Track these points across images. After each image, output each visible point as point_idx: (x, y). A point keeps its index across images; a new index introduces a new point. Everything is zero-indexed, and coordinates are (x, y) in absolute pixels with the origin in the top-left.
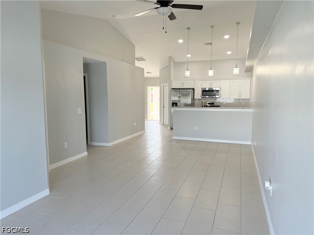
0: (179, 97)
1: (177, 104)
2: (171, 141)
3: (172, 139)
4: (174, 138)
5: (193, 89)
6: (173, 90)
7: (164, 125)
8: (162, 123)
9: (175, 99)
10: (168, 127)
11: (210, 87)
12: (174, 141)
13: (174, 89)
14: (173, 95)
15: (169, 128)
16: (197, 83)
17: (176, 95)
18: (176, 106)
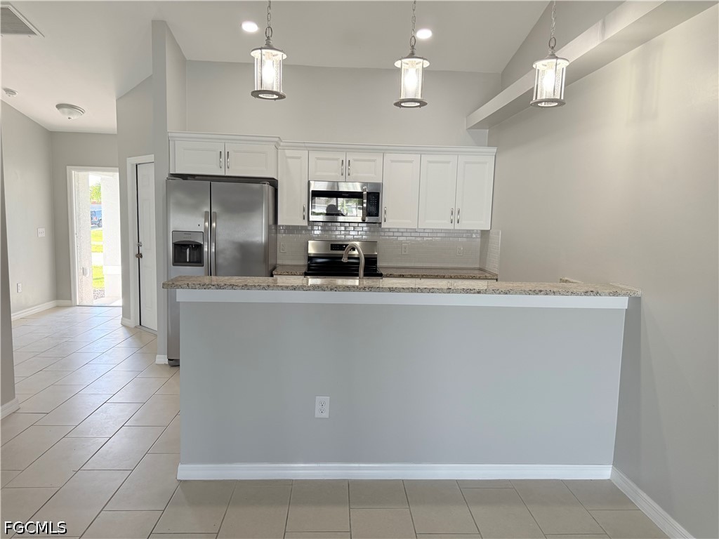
0: (211, 217)
1: (199, 247)
5: (273, 184)
6: (180, 180)
7: (141, 337)
8: (133, 321)
9: (190, 223)
10: (159, 357)
13: (184, 177)
14: (180, 206)
15: (162, 359)
16: (289, 160)
17: (194, 208)
18: (198, 261)
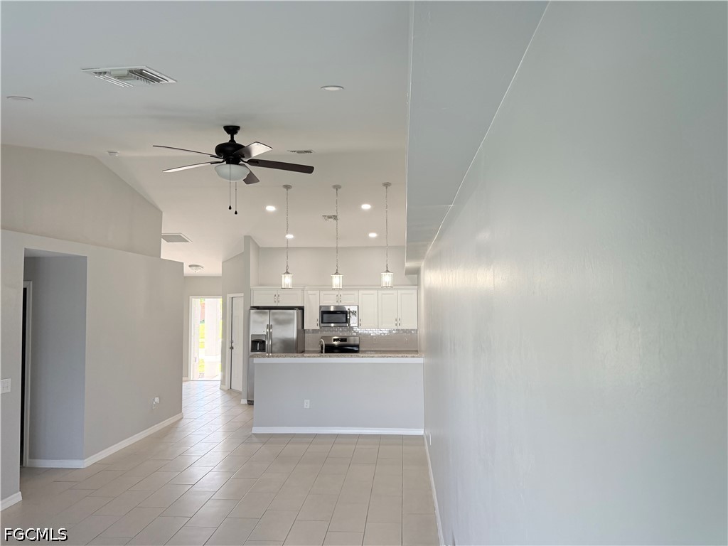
0: (270, 327)
1: (263, 342)
2: (250, 439)
3: (250, 433)
4: (256, 430)
5: (302, 309)
6: (255, 310)
7: (231, 394)
8: (227, 387)
9: (259, 330)
10: (242, 400)
11: (337, 305)
12: (255, 440)
13: (258, 308)
14: (255, 322)
15: (244, 401)
16: (310, 296)
17: (262, 323)
18: (263, 349)
